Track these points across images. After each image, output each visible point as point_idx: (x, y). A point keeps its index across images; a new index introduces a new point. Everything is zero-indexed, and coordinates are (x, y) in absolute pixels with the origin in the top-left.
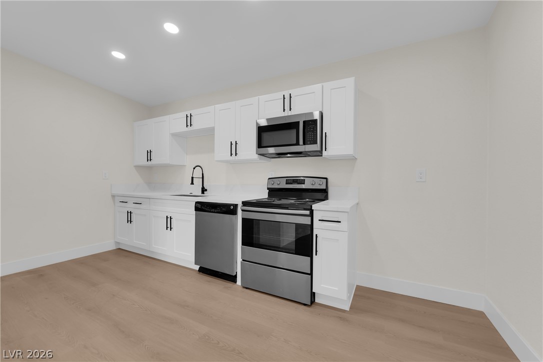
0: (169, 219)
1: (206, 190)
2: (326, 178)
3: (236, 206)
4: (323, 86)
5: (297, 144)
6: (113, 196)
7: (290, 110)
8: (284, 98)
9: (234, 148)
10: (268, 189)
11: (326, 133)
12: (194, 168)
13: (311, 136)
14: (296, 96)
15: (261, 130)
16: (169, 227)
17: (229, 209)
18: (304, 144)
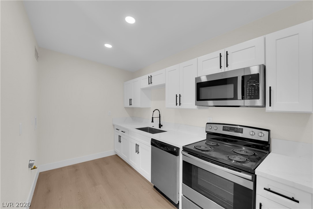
0: (137, 146)
1: (162, 126)
2: (268, 131)
3: (178, 149)
4: (265, 39)
5: (235, 98)
6: (114, 125)
7: (227, 67)
8: (221, 56)
9: (178, 100)
10: (206, 132)
11: (270, 88)
12: (154, 112)
13: (252, 91)
14: (232, 53)
15: (200, 86)
16: (137, 151)
17: (173, 151)
18: (243, 98)
